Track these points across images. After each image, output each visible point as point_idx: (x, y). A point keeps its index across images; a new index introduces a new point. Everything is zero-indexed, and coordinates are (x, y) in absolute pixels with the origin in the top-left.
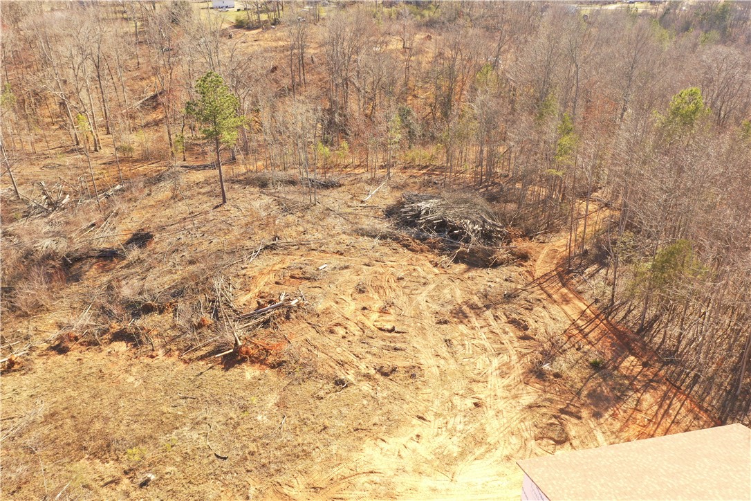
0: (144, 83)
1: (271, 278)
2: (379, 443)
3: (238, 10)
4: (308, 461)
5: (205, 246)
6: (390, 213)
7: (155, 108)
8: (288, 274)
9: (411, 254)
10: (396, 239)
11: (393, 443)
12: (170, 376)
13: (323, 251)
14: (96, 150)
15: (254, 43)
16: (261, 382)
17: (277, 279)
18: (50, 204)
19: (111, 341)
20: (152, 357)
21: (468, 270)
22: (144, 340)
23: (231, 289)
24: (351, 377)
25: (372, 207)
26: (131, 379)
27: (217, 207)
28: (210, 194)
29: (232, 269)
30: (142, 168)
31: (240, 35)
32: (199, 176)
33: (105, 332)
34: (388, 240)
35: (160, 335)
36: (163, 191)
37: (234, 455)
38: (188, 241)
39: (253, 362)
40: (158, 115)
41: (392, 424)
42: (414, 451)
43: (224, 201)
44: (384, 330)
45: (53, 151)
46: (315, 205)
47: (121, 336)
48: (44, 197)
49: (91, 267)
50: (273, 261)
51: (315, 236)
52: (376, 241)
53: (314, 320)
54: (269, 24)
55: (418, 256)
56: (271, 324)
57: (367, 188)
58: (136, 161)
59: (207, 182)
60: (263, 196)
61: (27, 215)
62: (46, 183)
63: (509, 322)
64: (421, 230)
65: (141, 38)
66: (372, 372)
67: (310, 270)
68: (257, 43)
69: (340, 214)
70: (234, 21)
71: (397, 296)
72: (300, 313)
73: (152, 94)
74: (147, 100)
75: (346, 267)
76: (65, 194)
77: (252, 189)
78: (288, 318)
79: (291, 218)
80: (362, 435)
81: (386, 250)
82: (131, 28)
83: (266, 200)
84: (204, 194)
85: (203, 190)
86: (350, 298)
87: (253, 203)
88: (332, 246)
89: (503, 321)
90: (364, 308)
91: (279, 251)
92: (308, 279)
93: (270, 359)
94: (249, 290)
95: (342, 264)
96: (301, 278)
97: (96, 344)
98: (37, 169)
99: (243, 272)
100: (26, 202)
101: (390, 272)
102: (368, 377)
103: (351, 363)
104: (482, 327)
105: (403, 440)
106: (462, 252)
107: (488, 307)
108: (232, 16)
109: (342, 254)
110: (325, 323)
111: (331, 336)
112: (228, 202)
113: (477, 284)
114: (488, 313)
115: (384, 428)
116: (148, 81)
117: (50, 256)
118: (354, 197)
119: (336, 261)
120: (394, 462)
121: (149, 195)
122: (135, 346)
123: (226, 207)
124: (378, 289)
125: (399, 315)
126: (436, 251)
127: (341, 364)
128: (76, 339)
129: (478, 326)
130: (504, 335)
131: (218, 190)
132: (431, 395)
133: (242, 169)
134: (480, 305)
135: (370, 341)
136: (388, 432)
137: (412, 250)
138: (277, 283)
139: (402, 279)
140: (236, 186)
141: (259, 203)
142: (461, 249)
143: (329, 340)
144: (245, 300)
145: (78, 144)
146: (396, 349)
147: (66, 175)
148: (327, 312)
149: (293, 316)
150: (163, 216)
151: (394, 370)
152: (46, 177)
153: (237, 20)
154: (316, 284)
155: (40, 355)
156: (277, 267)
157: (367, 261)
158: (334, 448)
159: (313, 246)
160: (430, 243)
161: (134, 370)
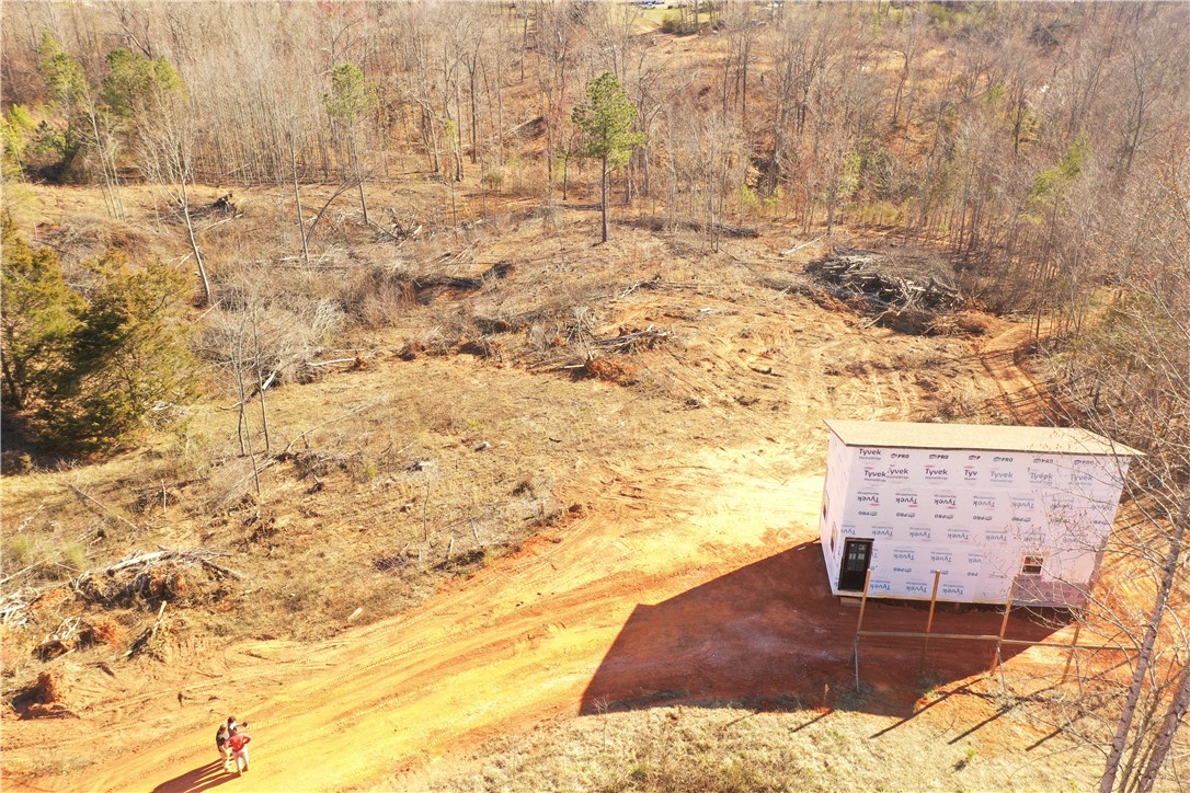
0: (526, 102)
1: (643, 314)
2: (718, 450)
3: (670, 8)
4: (640, 452)
5: (573, 279)
6: (812, 268)
7: (536, 136)
8: (661, 314)
9: (822, 311)
10: (809, 294)
11: (732, 452)
12: (514, 382)
13: (712, 296)
14: (458, 179)
15: (684, 54)
16: (609, 394)
17: (648, 315)
18: (400, 234)
19: (459, 352)
20: (499, 367)
21: (891, 335)
22: (493, 352)
23: (594, 319)
24: (706, 401)
25: (790, 261)
26: (476, 382)
27: (594, 245)
28: (588, 234)
29: (600, 303)
30: (511, 204)
31: (665, 43)
32: (581, 216)
33: (453, 344)
34: (798, 294)
35: (511, 351)
36: (533, 227)
37: (567, 440)
38: (555, 275)
39: (603, 379)
40: (539, 145)
41: (735, 439)
42: (752, 461)
43: (604, 240)
44: (758, 371)
45: (408, 177)
46: (716, 252)
47: (469, 349)
48: (394, 225)
49: (441, 293)
50: (651, 300)
51: (706, 280)
52: (781, 295)
53: (680, 354)
54: (710, 27)
55: (831, 315)
56: (631, 351)
57: (792, 241)
58: (505, 196)
59: (587, 222)
60: (653, 239)
61: (375, 240)
62: (398, 210)
63: (917, 384)
64: (845, 288)
65: (530, 43)
66: (731, 400)
67: (690, 311)
68: (687, 54)
69: (745, 264)
70: (661, 23)
71: (788, 346)
72: (667, 344)
73: (535, 117)
74: (528, 124)
75: (734, 314)
76: (417, 225)
77: (642, 231)
78: (650, 347)
79: (680, 261)
80: (701, 442)
81: (792, 304)
82: (518, 28)
83: (656, 242)
84: (581, 233)
85: (581, 230)
86: (729, 340)
87: (639, 244)
88: (725, 292)
89: (910, 381)
90: (742, 350)
91: (659, 291)
92: (684, 318)
93: (622, 378)
94: (613, 322)
95: (731, 311)
96: (676, 317)
97: (443, 353)
98: (388, 193)
99: (612, 306)
100: (373, 228)
101: (787, 324)
102: (724, 404)
103: (709, 391)
104: (880, 383)
105: (744, 452)
106: (891, 315)
107: (896, 368)
108: (657, 16)
109: (733, 301)
110: (692, 357)
111: (695, 369)
112: (608, 242)
113: (896, 348)
114: (895, 375)
115: (726, 441)
116: (532, 100)
117: (400, 277)
118: (771, 249)
119: (724, 306)
120: (727, 464)
121: (515, 230)
122: (483, 358)
123: (605, 246)
124: (764, 337)
125: (782, 361)
126: (857, 312)
127: (698, 390)
128: (423, 349)
129: (876, 381)
130: (903, 394)
131: (600, 230)
132: (791, 425)
133: (636, 212)
134: (888, 365)
135: (738, 377)
136: (729, 444)
137: (826, 308)
138: (647, 319)
139: (800, 331)
140: (623, 228)
141: (647, 243)
142: (890, 310)
143: (692, 371)
144: (608, 329)
145: (437, 170)
146: (765, 387)
147: (419, 203)
148: (696, 349)
149: (657, 346)
150: (529, 251)
151: (756, 401)
152: (398, 203)
153: (665, 21)
154: (693, 324)
155: (385, 360)
156: (651, 305)
157: (762, 311)
158: (668, 447)
159: (699, 289)
160: (852, 302)
161: (480, 375)
